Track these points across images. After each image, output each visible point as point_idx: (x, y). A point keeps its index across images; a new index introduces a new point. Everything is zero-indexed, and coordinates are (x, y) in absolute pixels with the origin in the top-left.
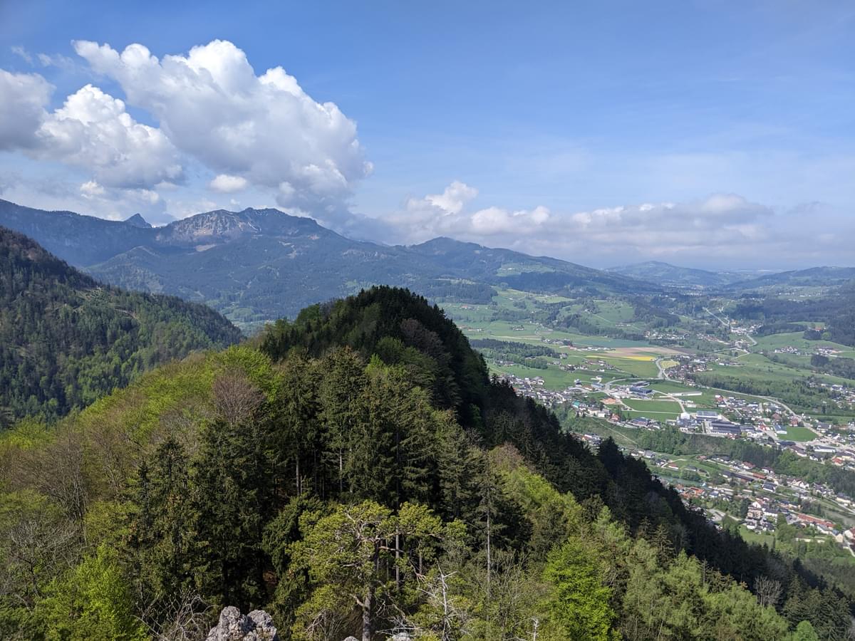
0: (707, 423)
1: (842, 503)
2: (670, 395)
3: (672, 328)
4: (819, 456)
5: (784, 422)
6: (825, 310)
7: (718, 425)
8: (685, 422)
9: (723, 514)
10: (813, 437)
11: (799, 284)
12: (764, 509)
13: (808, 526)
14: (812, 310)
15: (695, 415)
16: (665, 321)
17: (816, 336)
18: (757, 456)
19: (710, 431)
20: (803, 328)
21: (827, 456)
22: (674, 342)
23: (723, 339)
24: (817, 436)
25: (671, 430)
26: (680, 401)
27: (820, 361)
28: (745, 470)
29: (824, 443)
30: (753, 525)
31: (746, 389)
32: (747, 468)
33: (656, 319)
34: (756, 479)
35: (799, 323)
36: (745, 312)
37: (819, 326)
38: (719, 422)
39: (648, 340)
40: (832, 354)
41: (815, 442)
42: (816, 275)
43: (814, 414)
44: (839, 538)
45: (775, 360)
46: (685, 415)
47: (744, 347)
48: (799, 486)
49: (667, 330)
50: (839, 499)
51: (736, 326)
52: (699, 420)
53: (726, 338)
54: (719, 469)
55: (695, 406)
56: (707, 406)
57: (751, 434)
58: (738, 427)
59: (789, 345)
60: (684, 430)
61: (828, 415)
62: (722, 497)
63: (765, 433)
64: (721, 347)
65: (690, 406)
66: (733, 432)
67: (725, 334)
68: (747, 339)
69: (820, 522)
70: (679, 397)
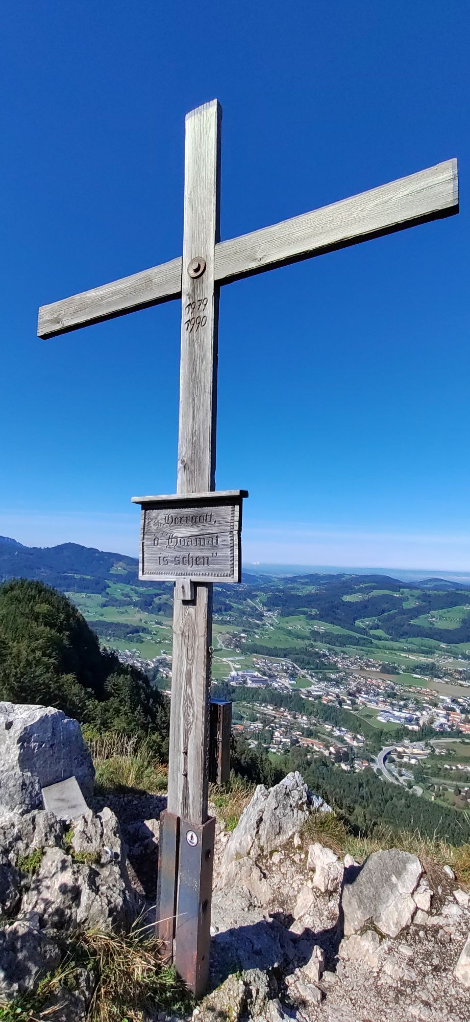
0: (248, 678)
1: (327, 728)
2: (224, 659)
4: (313, 696)
5: (293, 676)
6: (317, 601)
7: (255, 680)
8: (233, 679)
9: (256, 743)
10: (311, 684)
11: (303, 584)
12: (281, 737)
13: (308, 746)
14: (309, 600)
15: (240, 673)
16: (223, 607)
17: (312, 618)
18: (278, 700)
19: (250, 684)
20: (306, 613)
21: (320, 697)
22: (229, 622)
23: (259, 620)
24: (313, 684)
25: (225, 684)
26: (230, 663)
27: (315, 633)
28: (269, 710)
29: (316, 688)
30: (275, 748)
31: (272, 654)
32: (271, 708)
34: (277, 716)
35: (303, 609)
36: (271, 604)
37: (314, 612)
38: (255, 677)
40: (322, 629)
41: (312, 688)
42: (313, 578)
43: (312, 669)
44: (326, 753)
45: (289, 633)
46: (234, 673)
47: (272, 625)
48: (303, 720)
50: (325, 726)
51: (267, 611)
52: (243, 676)
53: (261, 620)
54: (255, 710)
55: (240, 667)
56: (246, 667)
57: (275, 685)
58: (266, 680)
59: (298, 624)
60: (233, 683)
61: (320, 669)
62: (256, 730)
63: (283, 683)
64: (258, 626)
65: (237, 667)
66: (263, 684)
67: (260, 617)
68: (273, 620)
69: (315, 743)
70: (231, 661)
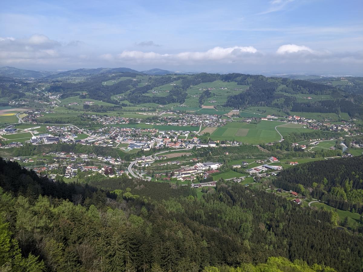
0: (44, 139)
1: (100, 159)
2: (26, 130)
3: (22, 99)
4: (90, 143)
5: (76, 133)
6: (86, 86)
7: (49, 139)
8: (34, 141)
9: (56, 175)
10: (87, 136)
11: (74, 76)
12: (72, 169)
13: (89, 170)
14: (81, 87)
15: (39, 137)
16: (18, 96)
17: (84, 97)
18: (67, 148)
19: (46, 142)
20: (79, 94)
21: (93, 143)
22: (24, 105)
23: (46, 102)
24: (89, 136)
25: (28, 145)
26: (31, 132)
27: (87, 107)
28: (62, 155)
29: (91, 138)
30: (68, 176)
31: (59, 122)
32: (63, 154)
33: (13, 95)
34: (67, 157)
35: (77, 92)
36: (54, 89)
37: (84, 93)
38: (50, 137)
39: (10, 105)
40: (91, 104)
41: (89, 138)
42: (81, 72)
43: (87, 128)
44: (100, 171)
45: (69, 108)
46: (34, 137)
47: (56, 104)
48: (84, 156)
49: (19, 100)
50: (99, 158)
51: (51, 95)
52: (41, 138)
53: (48, 101)
54: (52, 157)
55: (38, 133)
56: (43, 132)
57: (63, 140)
58: (58, 138)
59: (74, 102)
60: (34, 144)
61: (91, 127)
62: (54, 168)
63: (69, 138)
64: (46, 105)
65: (35, 133)
66: (56, 141)
67: (47, 99)
68: (57, 101)
69: (93, 168)
70: (30, 130)
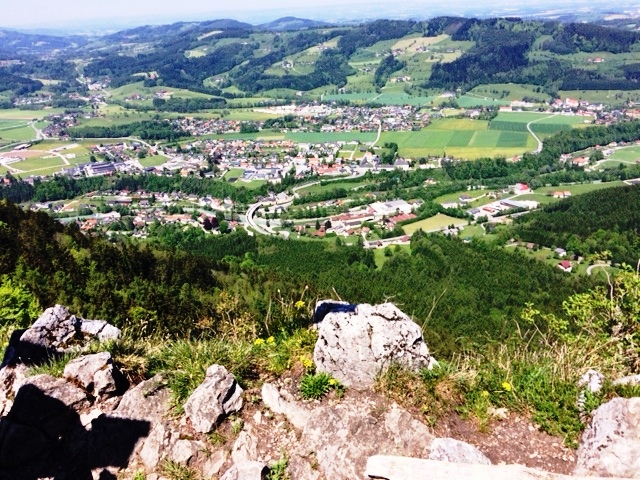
0: (88, 168)
1: (192, 201)
2: (51, 151)
3: (37, 92)
4: (172, 173)
7: (97, 167)
10: (165, 160)
11: (131, 41)
13: (175, 222)
14: (145, 62)
16: (30, 87)
17: (152, 84)
18: (130, 184)
19: (92, 173)
20: (143, 78)
21: (178, 172)
22: (43, 105)
24: (168, 159)
25: (60, 180)
26: (60, 154)
27: (159, 103)
28: (124, 196)
29: (172, 162)
32: (126, 194)
33: (21, 86)
35: (139, 74)
36: (95, 70)
37: (153, 74)
39: (18, 107)
40: (166, 97)
41: (168, 163)
42: (143, 33)
43: (163, 143)
44: (196, 224)
45: (128, 107)
47: (102, 100)
49: (34, 94)
50: (190, 199)
51: (92, 83)
53: (86, 95)
54: (105, 201)
55: (74, 156)
57: (123, 168)
58: (112, 166)
59: (133, 92)
61: (173, 142)
62: (113, 221)
63: (133, 165)
65: (70, 157)
66: (109, 170)
67: (84, 91)
68: (103, 94)
69: (182, 218)
